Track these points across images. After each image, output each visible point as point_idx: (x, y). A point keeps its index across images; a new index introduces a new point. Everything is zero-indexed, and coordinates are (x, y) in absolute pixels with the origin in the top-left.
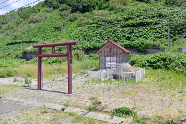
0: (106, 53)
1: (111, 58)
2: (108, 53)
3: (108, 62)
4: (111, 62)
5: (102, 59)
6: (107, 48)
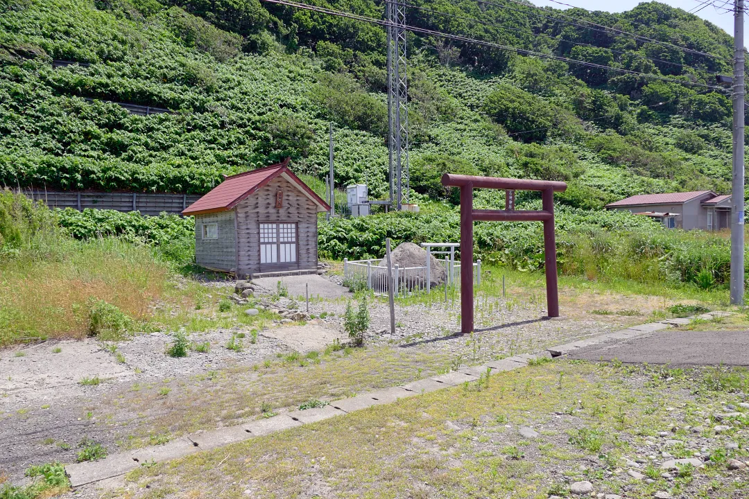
0: (262, 210)
1: (278, 229)
2: (272, 210)
3: (268, 243)
4: (278, 244)
5: (248, 233)
6: (267, 193)
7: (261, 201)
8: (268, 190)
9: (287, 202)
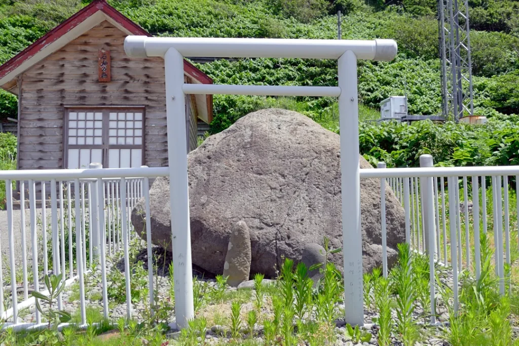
0: (71, 87)
1: (106, 121)
2: (90, 87)
3: (85, 146)
4: (105, 149)
5: (41, 127)
6: (83, 56)
7: (71, 71)
8: (85, 51)
9: (124, 71)
